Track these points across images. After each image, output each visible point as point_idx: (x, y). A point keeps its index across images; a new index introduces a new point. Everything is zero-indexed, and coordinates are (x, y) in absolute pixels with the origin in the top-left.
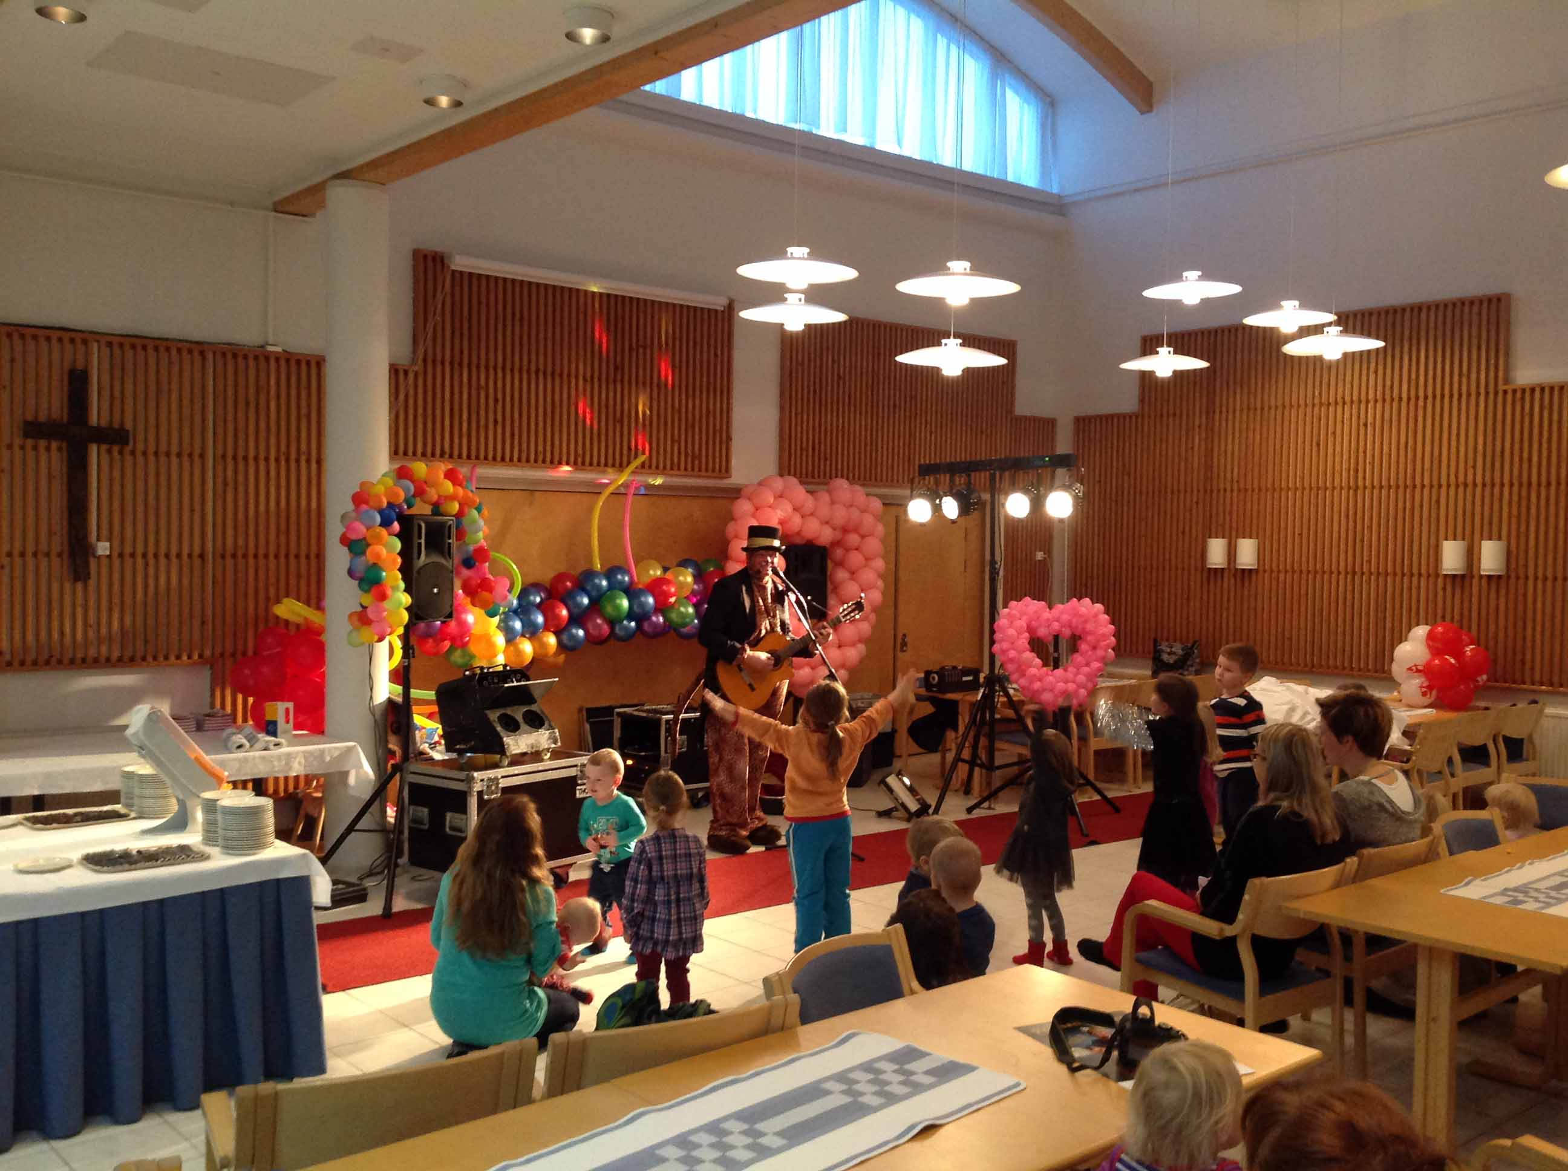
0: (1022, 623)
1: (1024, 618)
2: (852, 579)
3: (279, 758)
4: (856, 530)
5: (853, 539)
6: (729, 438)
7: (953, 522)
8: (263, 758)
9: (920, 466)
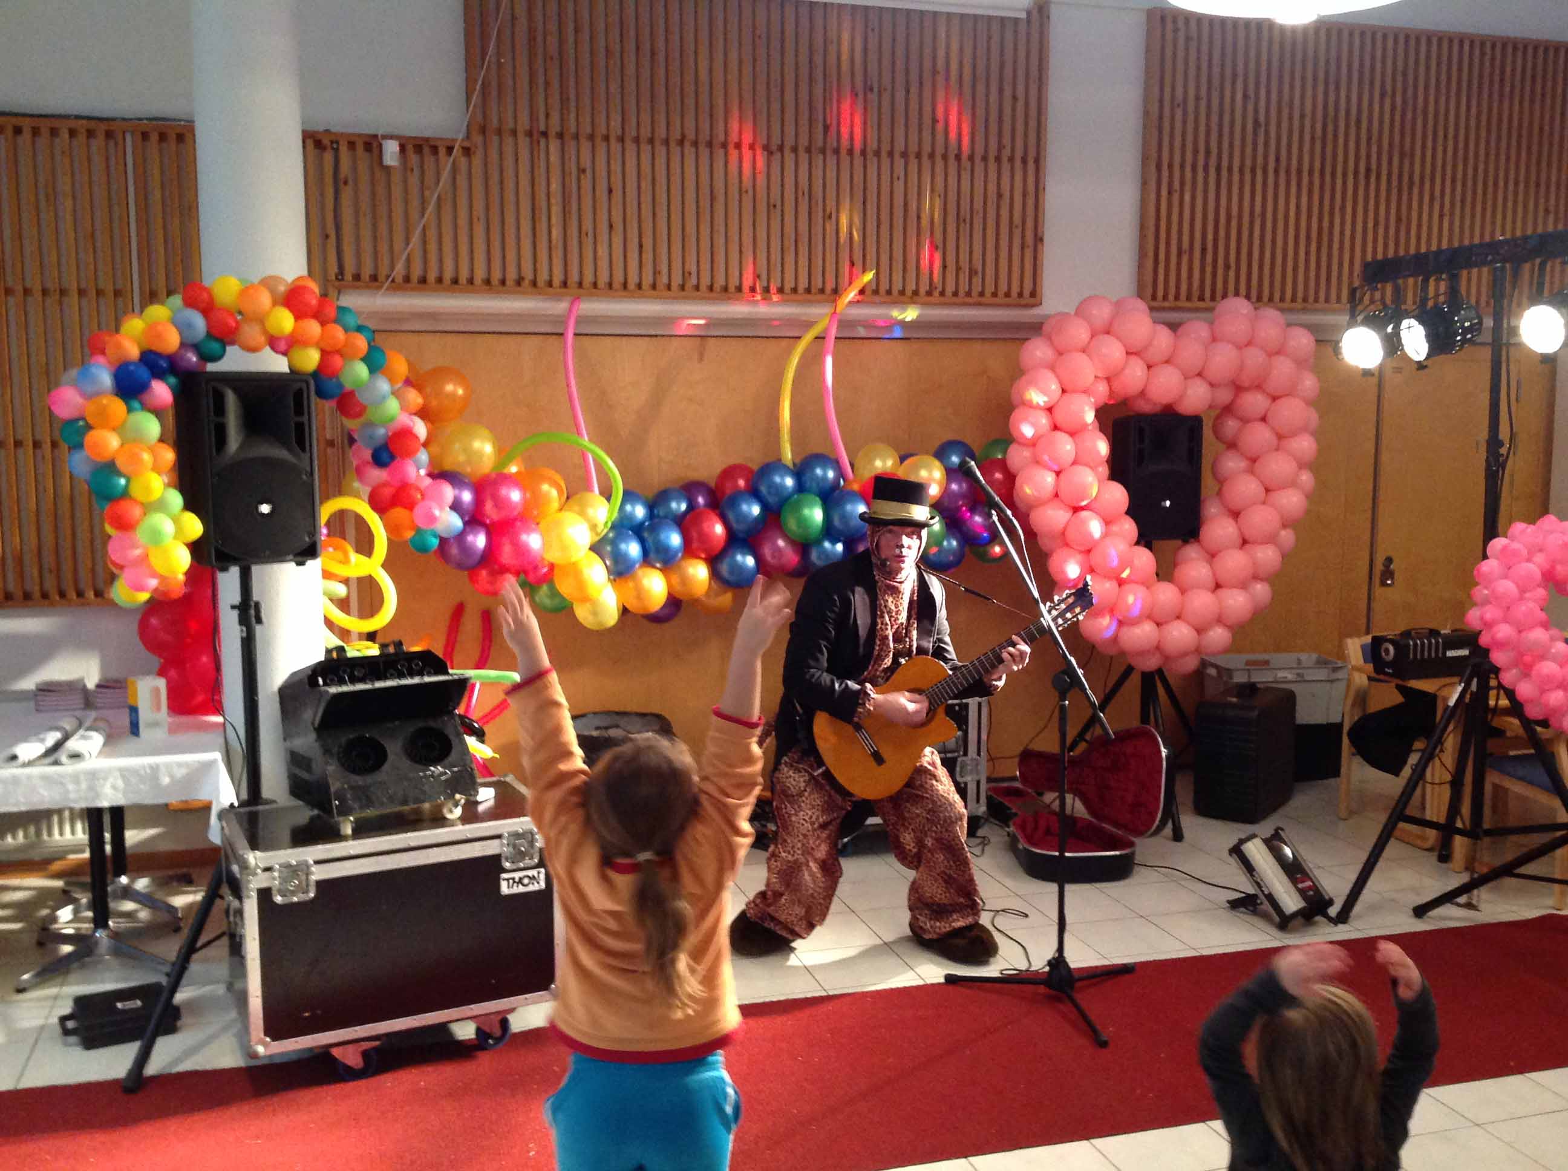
0: (1533, 569)
1: (1539, 558)
2: (1251, 471)
3: (76, 778)
4: (1259, 387)
5: (1255, 402)
6: (1039, 239)
7: (1421, 366)
8: (45, 778)
9: (1366, 265)
